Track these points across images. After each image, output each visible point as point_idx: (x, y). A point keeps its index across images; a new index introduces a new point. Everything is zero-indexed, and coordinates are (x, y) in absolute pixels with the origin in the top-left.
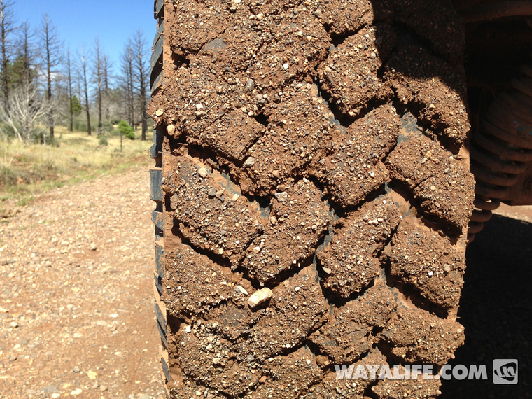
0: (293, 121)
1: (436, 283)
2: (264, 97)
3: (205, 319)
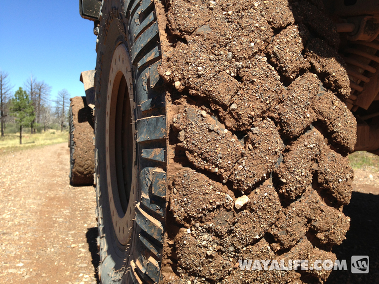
0: (260, 80)
1: (342, 187)
2: (240, 64)
3: (202, 222)
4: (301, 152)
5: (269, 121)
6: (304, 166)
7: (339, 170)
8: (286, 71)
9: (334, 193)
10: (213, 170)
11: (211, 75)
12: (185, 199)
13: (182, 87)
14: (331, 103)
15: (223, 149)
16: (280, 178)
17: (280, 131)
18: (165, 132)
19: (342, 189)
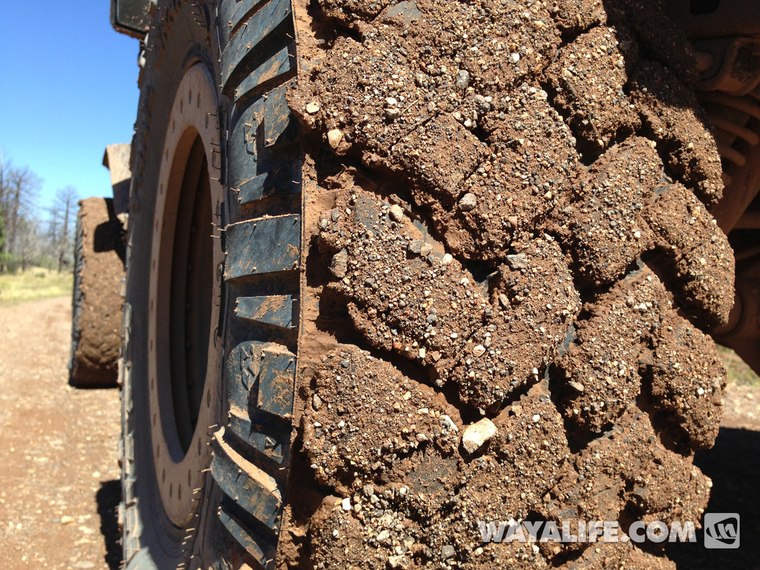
0: (532, 141)
2: (486, 100)
3: (379, 482)
4: (620, 320)
5: (549, 242)
6: (625, 353)
7: (698, 367)
8: (589, 127)
9: (684, 420)
10: (414, 354)
11: (417, 119)
12: (342, 424)
13: (346, 145)
14: (685, 210)
15: (439, 302)
16: (570, 379)
17: (574, 267)
18: (295, 255)
19: (701, 413)
